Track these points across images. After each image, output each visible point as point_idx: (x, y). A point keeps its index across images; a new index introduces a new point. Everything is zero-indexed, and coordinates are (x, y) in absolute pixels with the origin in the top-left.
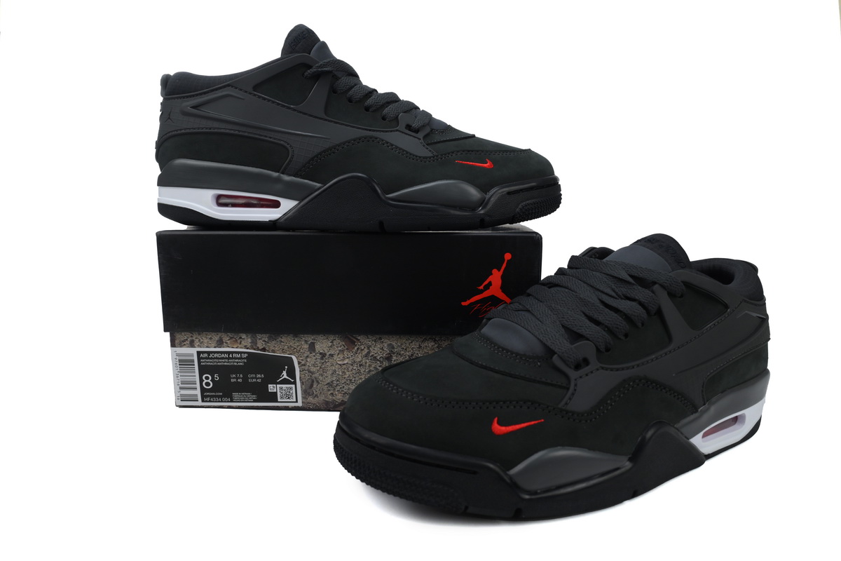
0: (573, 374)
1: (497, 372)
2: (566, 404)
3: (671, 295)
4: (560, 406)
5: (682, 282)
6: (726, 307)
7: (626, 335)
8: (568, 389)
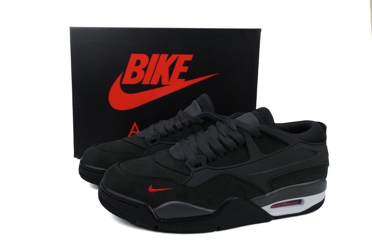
0: (193, 169)
1: (161, 165)
2: (186, 182)
3: (253, 137)
4: (183, 183)
5: (259, 131)
6: (287, 145)
7: (225, 154)
8: (189, 176)
